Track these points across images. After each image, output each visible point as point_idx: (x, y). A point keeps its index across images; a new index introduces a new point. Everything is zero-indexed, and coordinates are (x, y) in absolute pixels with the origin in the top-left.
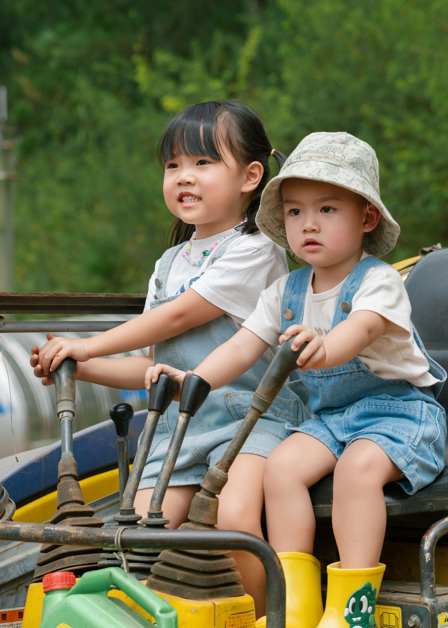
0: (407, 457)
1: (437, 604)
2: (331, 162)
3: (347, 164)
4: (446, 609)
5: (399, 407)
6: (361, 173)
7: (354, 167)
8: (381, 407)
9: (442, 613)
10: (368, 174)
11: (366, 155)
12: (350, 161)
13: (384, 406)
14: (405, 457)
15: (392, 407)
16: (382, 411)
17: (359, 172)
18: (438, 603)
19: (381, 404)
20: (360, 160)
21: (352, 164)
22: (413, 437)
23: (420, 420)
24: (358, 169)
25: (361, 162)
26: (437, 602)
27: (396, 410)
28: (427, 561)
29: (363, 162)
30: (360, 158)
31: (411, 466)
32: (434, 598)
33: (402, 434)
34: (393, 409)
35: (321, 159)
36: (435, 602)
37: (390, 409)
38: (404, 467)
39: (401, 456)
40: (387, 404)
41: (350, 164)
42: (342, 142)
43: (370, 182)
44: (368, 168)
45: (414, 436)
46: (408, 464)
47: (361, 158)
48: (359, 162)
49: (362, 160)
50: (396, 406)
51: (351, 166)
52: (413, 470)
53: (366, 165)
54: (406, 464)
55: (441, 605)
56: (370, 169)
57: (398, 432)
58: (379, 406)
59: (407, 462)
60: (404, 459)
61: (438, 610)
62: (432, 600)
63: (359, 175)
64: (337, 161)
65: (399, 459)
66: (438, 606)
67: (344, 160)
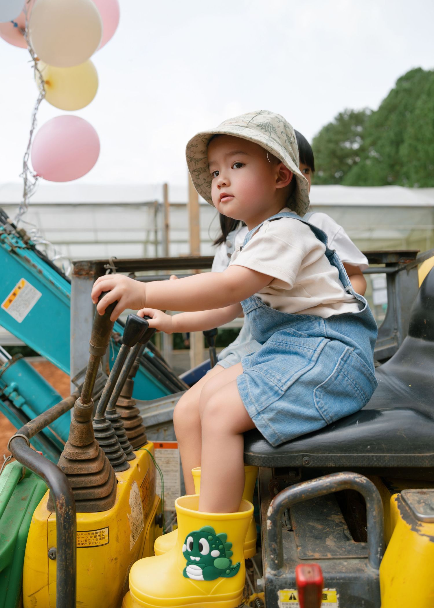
0: (259, 405)
1: (277, 578)
2: (239, 124)
3: (255, 126)
4: (292, 585)
5: (294, 345)
6: (270, 135)
7: (262, 128)
8: (279, 344)
9: (285, 590)
10: (279, 138)
11: (278, 121)
12: (258, 123)
13: (282, 343)
14: (256, 405)
15: (289, 344)
16: (280, 348)
17: (267, 133)
18: (281, 577)
19: (280, 341)
20: (270, 124)
21: (260, 126)
22: (283, 381)
23: (311, 359)
24: (266, 131)
25: (271, 126)
26: (279, 576)
27: (291, 348)
28: (268, 529)
29: (274, 126)
30: (269, 123)
31: (263, 415)
32: (275, 570)
33: (274, 376)
34: (289, 346)
35: (233, 124)
36: (275, 575)
37: (286, 346)
38: (254, 417)
39: (253, 403)
40: (285, 342)
41: (258, 126)
42: (256, 113)
43: (280, 143)
44: (279, 133)
45: (286, 380)
46: (259, 414)
47: (271, 123)
48: (268, 126)
49: (272, 125)
50: (292, 344)
51: (259, 128)
52: (264, 420)
53: (276, 129)
54: (256, 413)
55: (284, 581)
56: (281, 133)
57: (270, 374)
58: (279, 343)
59: (257, 411)
60: (255, 407)
61: (278, 585)
62: (273, 572)
63: (268, 136)
64: (245, 123)
65: (250, 407)
66: (278, 580)
67: (252, 123)
